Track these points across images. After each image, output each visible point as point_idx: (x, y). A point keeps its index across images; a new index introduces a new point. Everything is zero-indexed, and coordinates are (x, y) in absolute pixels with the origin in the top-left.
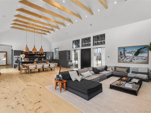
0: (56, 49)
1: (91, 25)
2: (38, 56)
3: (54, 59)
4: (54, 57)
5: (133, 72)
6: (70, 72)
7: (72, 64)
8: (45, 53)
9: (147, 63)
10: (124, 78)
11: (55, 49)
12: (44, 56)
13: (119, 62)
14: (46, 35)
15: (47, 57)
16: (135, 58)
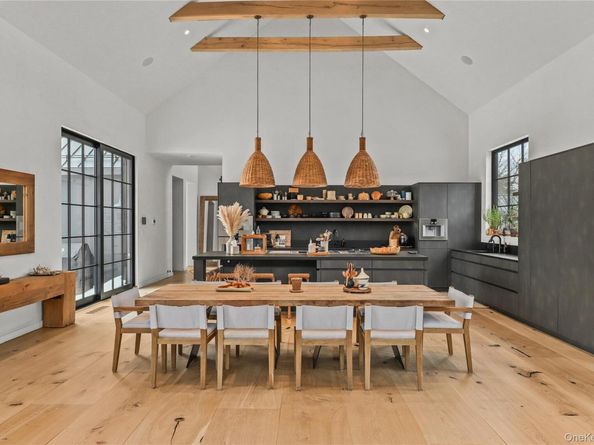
0: (503, 157)
2: (359, 216)
3: (485, 238)
4: (486, 226)
8: (408, 196)
11: (494, 154)
12: (406, 212)
14: (413, 52)
15: (423, 220)
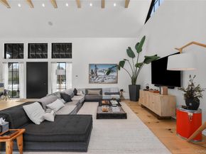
1: (50, 24)
5: (106, 94)
6: (24, 107)
7: (3, 91)
9: (117, 83)
10: (103, 102)
13: (90, 82)
16: (107, 77)
